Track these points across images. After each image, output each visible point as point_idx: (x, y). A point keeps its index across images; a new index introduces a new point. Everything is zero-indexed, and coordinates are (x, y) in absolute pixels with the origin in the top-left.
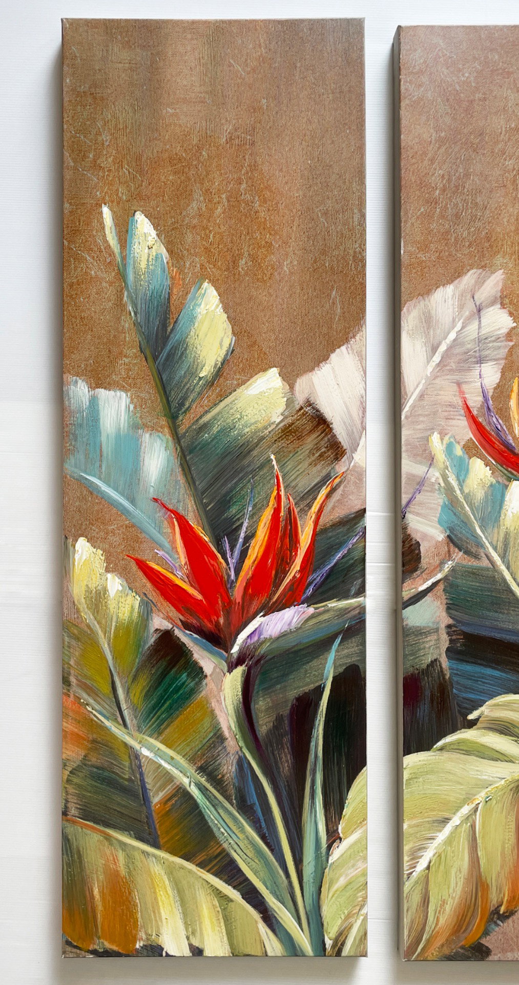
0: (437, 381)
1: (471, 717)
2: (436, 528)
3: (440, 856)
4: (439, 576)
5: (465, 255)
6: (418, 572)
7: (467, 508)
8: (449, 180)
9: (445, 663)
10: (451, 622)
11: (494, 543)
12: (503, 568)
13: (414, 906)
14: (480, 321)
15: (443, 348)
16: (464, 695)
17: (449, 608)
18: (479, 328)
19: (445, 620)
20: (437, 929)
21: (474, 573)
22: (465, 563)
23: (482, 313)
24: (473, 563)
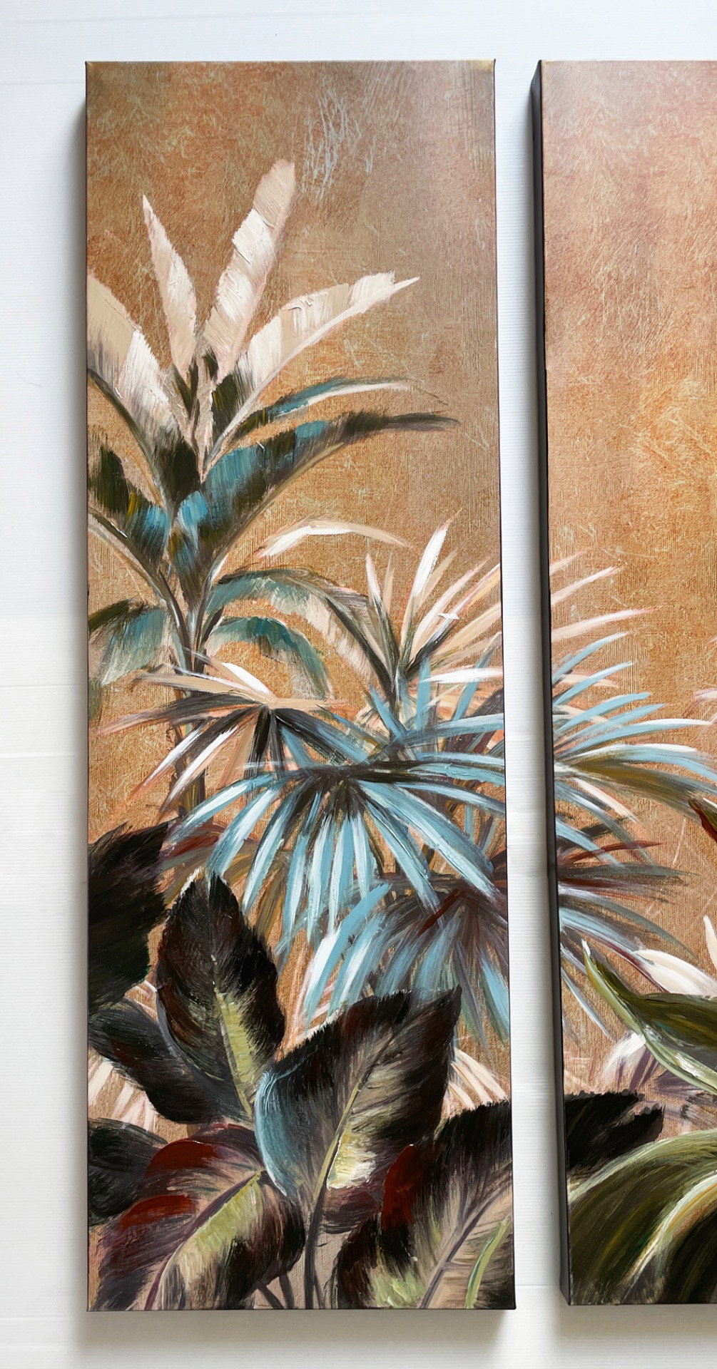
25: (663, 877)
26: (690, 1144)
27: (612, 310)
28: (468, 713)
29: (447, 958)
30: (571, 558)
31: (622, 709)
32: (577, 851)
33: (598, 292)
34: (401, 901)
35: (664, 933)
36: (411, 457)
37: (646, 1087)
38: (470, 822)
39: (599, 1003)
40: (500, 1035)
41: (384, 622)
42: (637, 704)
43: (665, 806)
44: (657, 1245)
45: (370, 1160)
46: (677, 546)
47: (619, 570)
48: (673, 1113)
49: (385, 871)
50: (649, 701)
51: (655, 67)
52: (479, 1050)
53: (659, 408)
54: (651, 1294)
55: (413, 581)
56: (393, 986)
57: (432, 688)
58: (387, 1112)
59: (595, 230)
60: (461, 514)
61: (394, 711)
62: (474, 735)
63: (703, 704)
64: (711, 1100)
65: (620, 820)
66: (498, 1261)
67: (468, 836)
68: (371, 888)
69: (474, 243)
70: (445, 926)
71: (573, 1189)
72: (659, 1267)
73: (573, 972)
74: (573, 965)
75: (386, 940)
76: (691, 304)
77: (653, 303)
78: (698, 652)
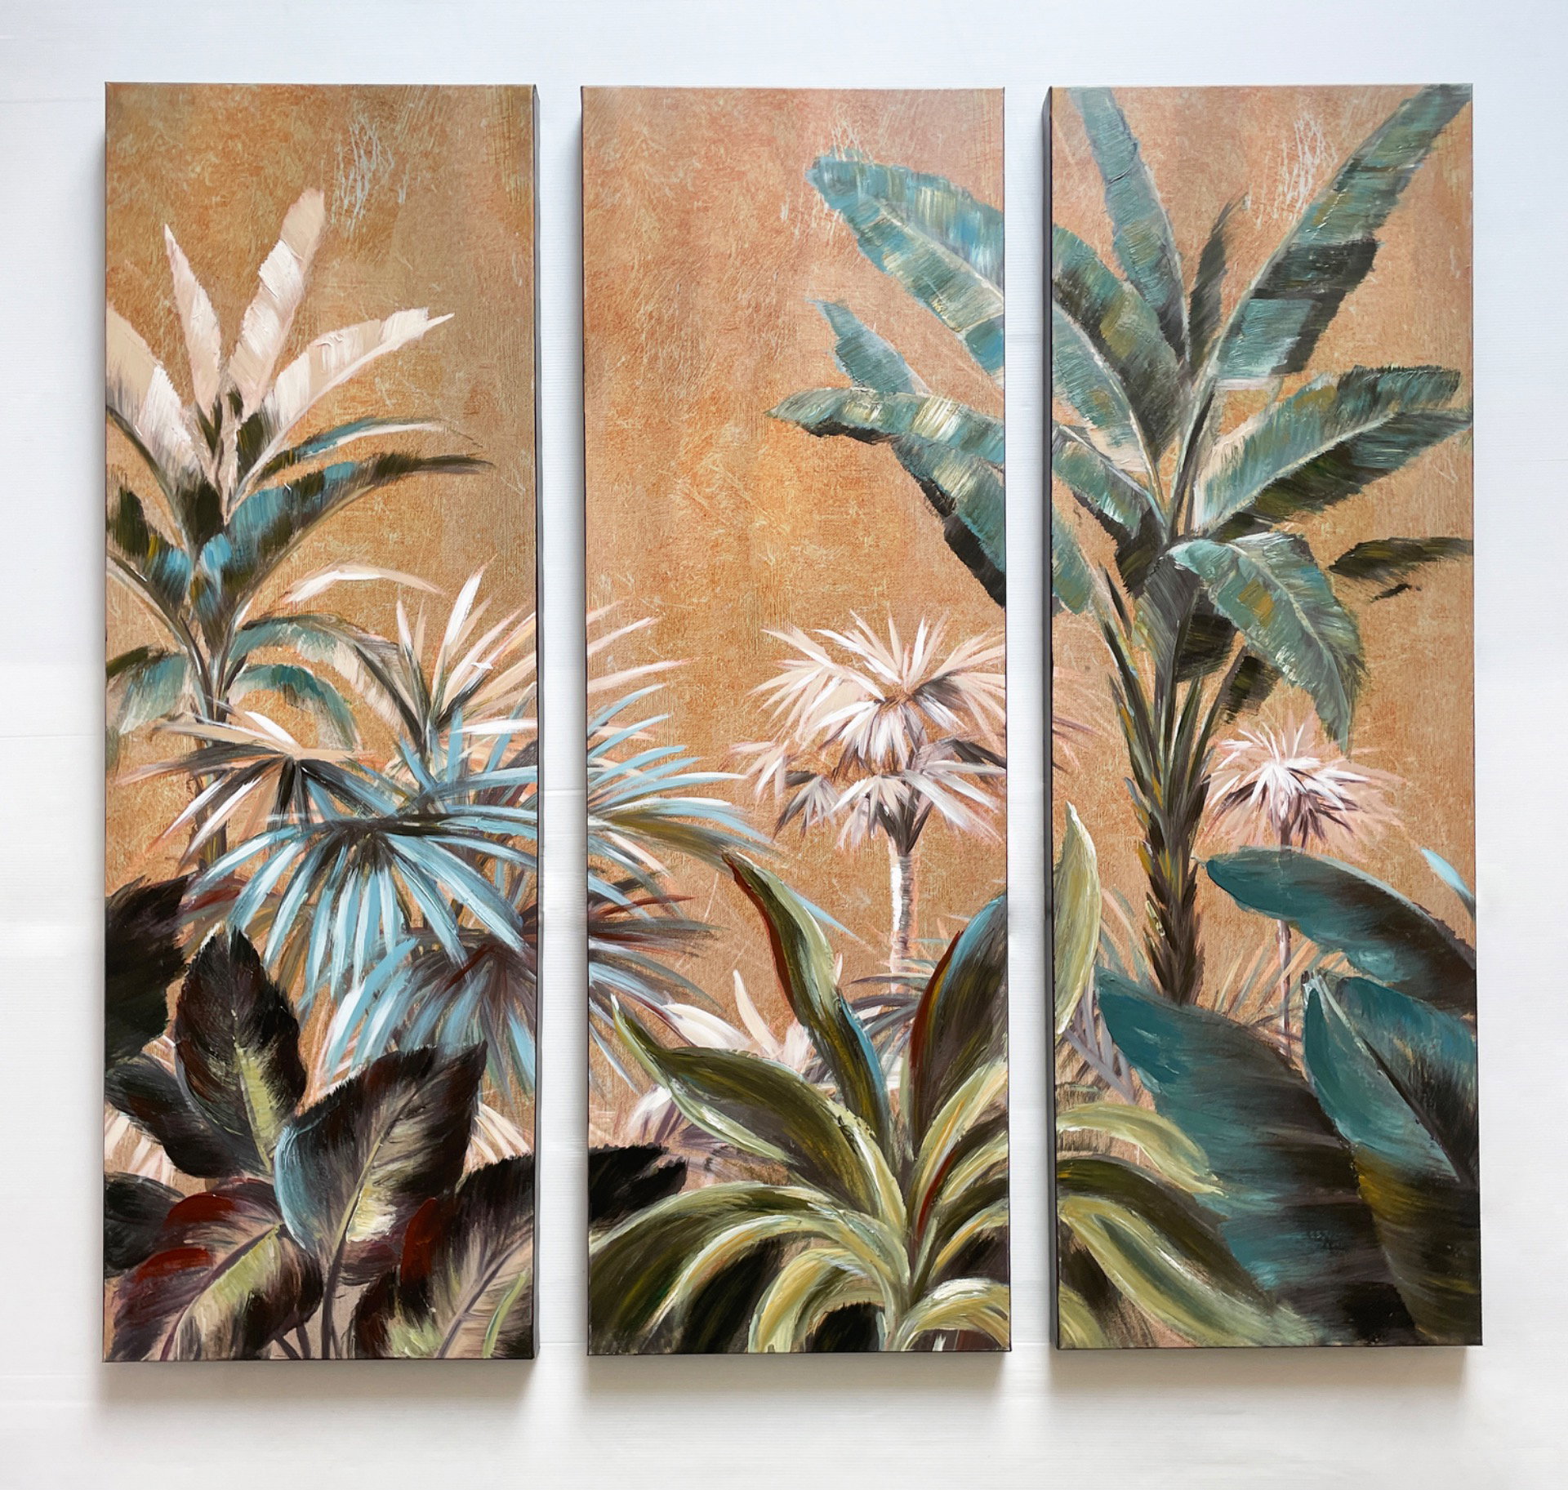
25: (694, 931)
26: (713, 1196)
27: (653, 352)
28: (501, 765)
29: (473, 1013)
30: (608, 608)
31: (657, 762)
32: (609, 906)
33: (639, 332)
34: (428, 956)
35: (694, 987)
36: (444, 501)
37: (671, 1141)
38: (500, 876)
39: (626, 1057)
40: (524, 1088)
41: (415, 671)
42: (672, 757)
43: (698, 860)
44: (677, 1296)
45: (391, 1214)
46: (715, 596)
47: (657, 620)
48: (696, 1166)
49: (412, 925)
50: (686, 754)
51: (701, 96)
52: (504, 1104)
53: (699, 455)
54: (669, 1344)
55: (445, 628)
56: (418, 1042)
57: (464, 740)
58: (409, 1166)
59: (636, 267)
60: (495, 560)
61: (425, 763)
62: (507, 788)
63: (739, 757)
64: (735, 1152)
65: (653, 874)
66: (517, 1311)
67: (498, 890)
68: (398, 943)
69: (511, 278)
70: (472, 982)
71: (594, 1241)
72: (677, 1318)
73: (601, 1026)
74: (601, 1019)
75: (413, 994)
76: (734, 346)
77: (695, 346)
78: (735, 705)
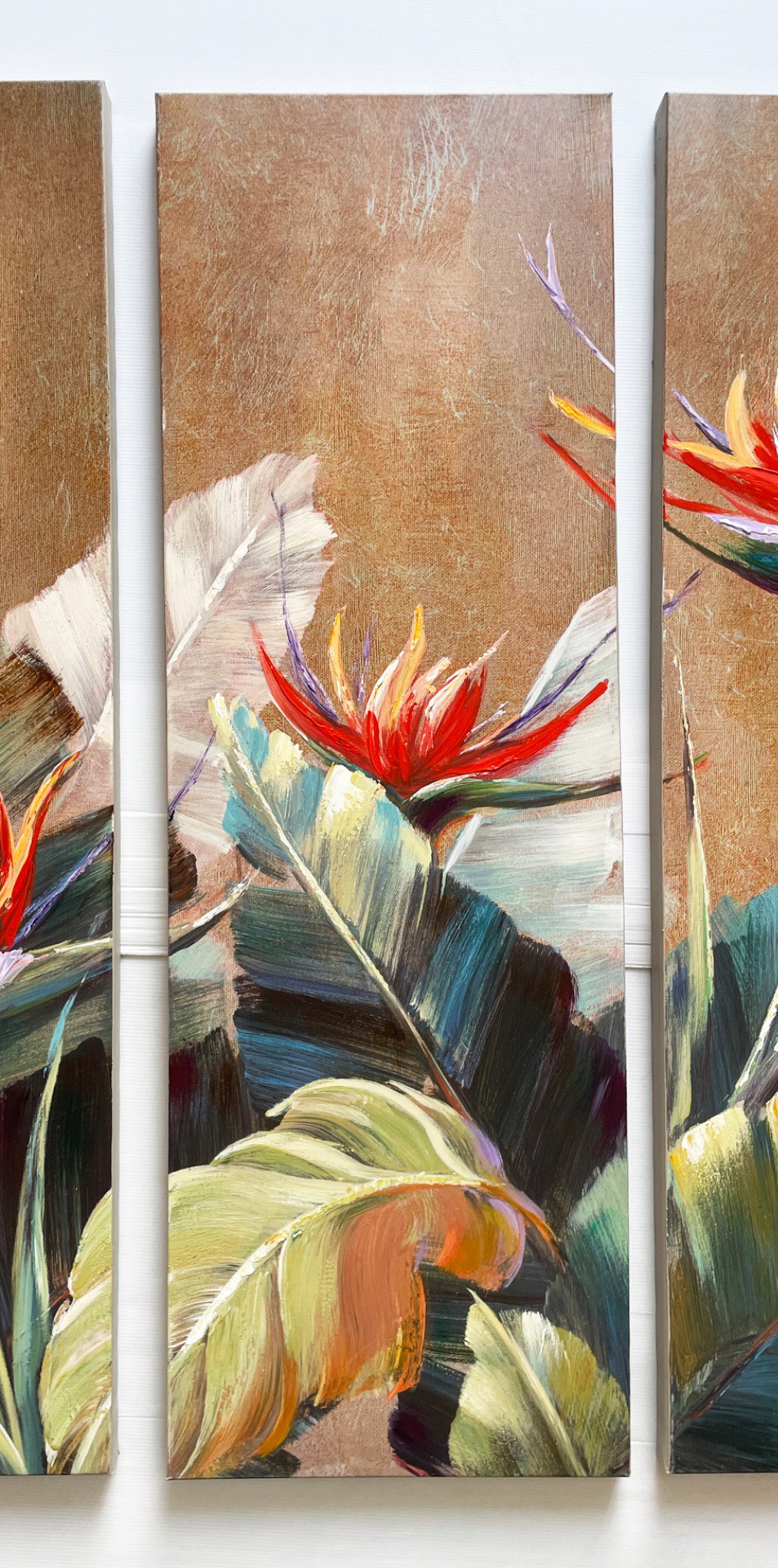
0: (219, 618)
1: (271, 1113)
2: (220, 835)
3: (223, 1321)
4: (225, 905)
5: (259, 432)
6: (193, 900)
7: (267, 806)
8: (234, 321)
9: (232, 1033)
10: (242, 972)
11: (307, 857)
12: (319, 892)
13: (184, 1397)
14: (283, 530)
15: (228, 568)
16: (262, 1081)
17: (239, 952)
18: (282, 540)
19: (233, 970)
20: (217, 1431)
21: (277, 901)
22: (262, 885)
23: (286, 517)
24: (274, 885)
